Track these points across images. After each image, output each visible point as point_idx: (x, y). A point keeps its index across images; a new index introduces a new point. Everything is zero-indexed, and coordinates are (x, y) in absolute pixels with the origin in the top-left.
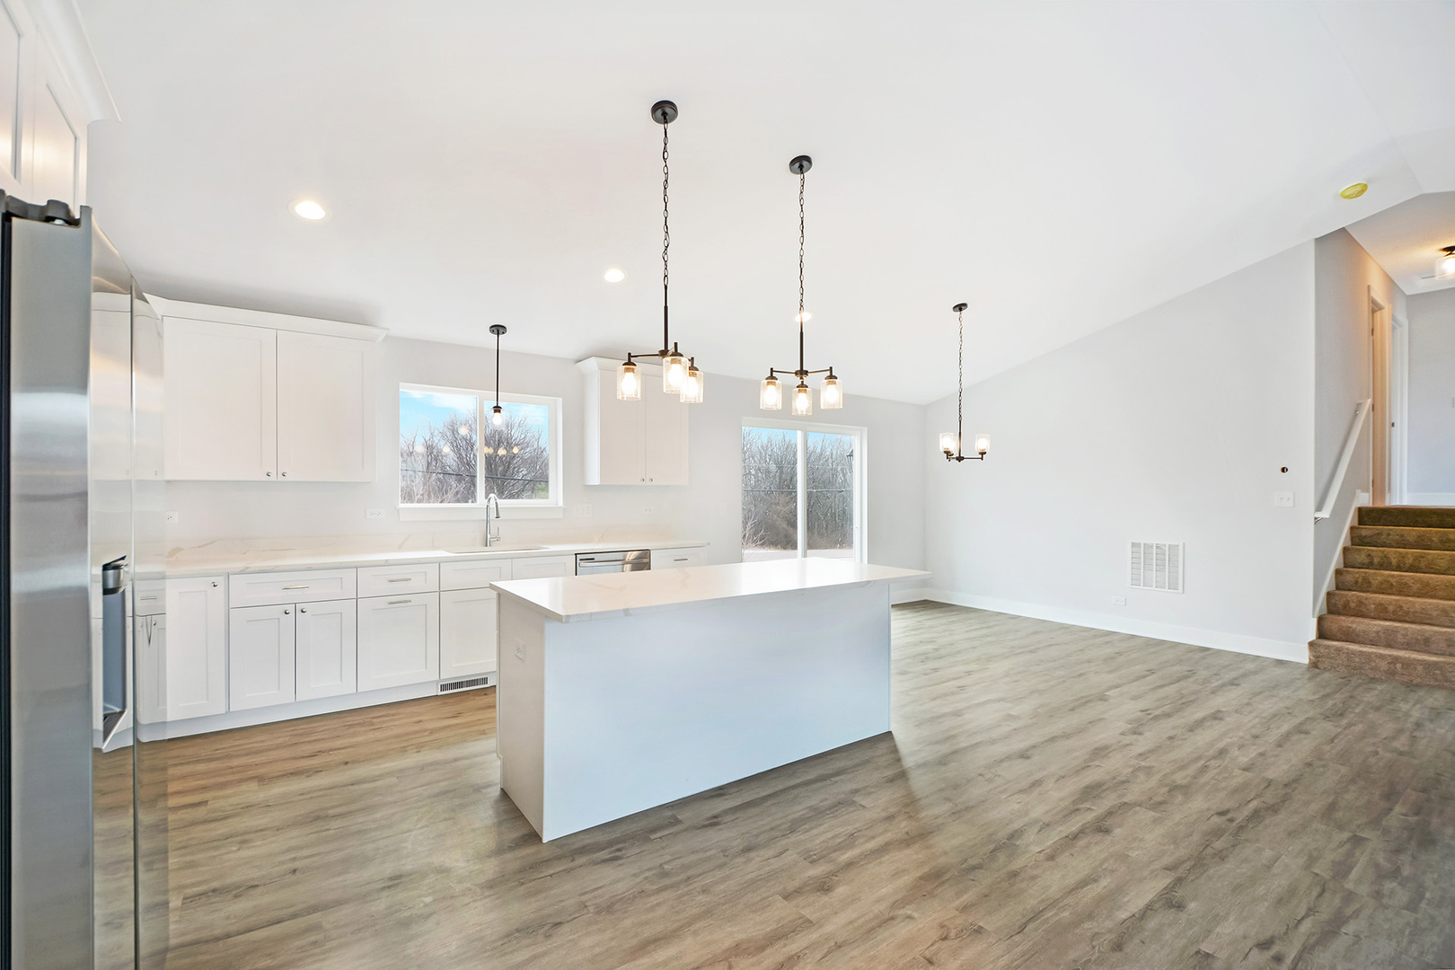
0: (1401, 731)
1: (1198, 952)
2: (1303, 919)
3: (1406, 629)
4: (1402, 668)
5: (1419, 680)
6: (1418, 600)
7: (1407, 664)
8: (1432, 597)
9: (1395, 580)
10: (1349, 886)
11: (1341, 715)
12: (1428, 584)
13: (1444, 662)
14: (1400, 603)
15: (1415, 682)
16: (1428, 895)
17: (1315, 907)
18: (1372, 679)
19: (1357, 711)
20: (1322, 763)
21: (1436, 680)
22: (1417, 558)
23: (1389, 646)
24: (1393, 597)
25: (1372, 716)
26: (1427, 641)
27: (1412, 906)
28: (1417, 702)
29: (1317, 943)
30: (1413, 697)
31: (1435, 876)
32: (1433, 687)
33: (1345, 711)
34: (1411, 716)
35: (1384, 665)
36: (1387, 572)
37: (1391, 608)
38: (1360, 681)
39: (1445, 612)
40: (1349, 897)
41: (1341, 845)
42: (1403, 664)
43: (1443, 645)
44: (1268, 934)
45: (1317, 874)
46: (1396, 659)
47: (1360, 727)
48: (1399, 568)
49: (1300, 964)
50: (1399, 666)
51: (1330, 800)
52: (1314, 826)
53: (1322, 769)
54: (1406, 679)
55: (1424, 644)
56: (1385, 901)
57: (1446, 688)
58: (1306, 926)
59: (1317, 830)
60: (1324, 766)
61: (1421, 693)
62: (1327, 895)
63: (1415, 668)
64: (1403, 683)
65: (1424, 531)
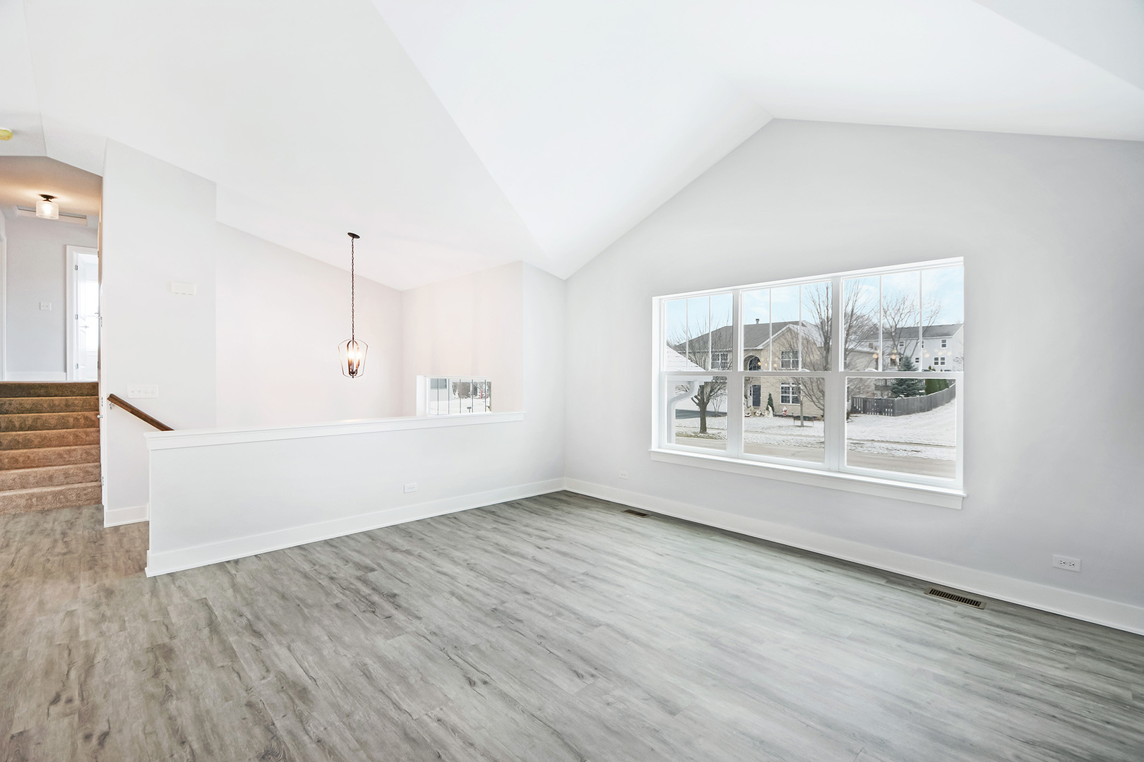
0: (56, 541)
1: (12, 737)
2: (68, 672)
3: (35, 472)
4: (37, 500)
5: (49, 506)
6: (41, 450)
7: (40, 497)
8: (48, 447)
9: (21, 437)
10: (83, 639)
11: (7, 545)
12: (45, 438)
13: (65, 489)
14: (28, 454)
15: (46, 509)
16: (126, 619)
17: (71, 662)
18: (15, 515)
19: (17, 539)
20: (16, 581)
21: (61, 503)
22: (36, 420)
23: (24, 487)
24: (21, 451)
25: (30, 539)
26: (51, 478)
27: (123, 628)
28: (55, 521)
29: (86, 677)
30: (50, 517)
31: (124, 608)
32: (59, 508)
33: (9, 542)
34: (56, 530)
35: (23, 502)
36: (14, 433)
37: (21, 459)
38: (6, 519)
39: (60, 455)
40: (87, 644)
41: (63, 621)
42: (37, 498)
43: (62, 478)
44: (53, 694)
45: (60, 645)
46: (32, 495)
47: (26, 550)
48: (21, 429)
49: (84, 694)
50: (34, 500)
51: (37, 600)
52: (37, 620)
53: (18, 585)
54: (40, 508)
55: (50, 480)
56: (107, 634)
57: (68, 507)
58: (73, 674)
59: (41, 622)
60: (18, 582)
61: (53, 514)
62: (74, 651)
63: (46, 499)
64: (38, 512)
65: (37, 400)
